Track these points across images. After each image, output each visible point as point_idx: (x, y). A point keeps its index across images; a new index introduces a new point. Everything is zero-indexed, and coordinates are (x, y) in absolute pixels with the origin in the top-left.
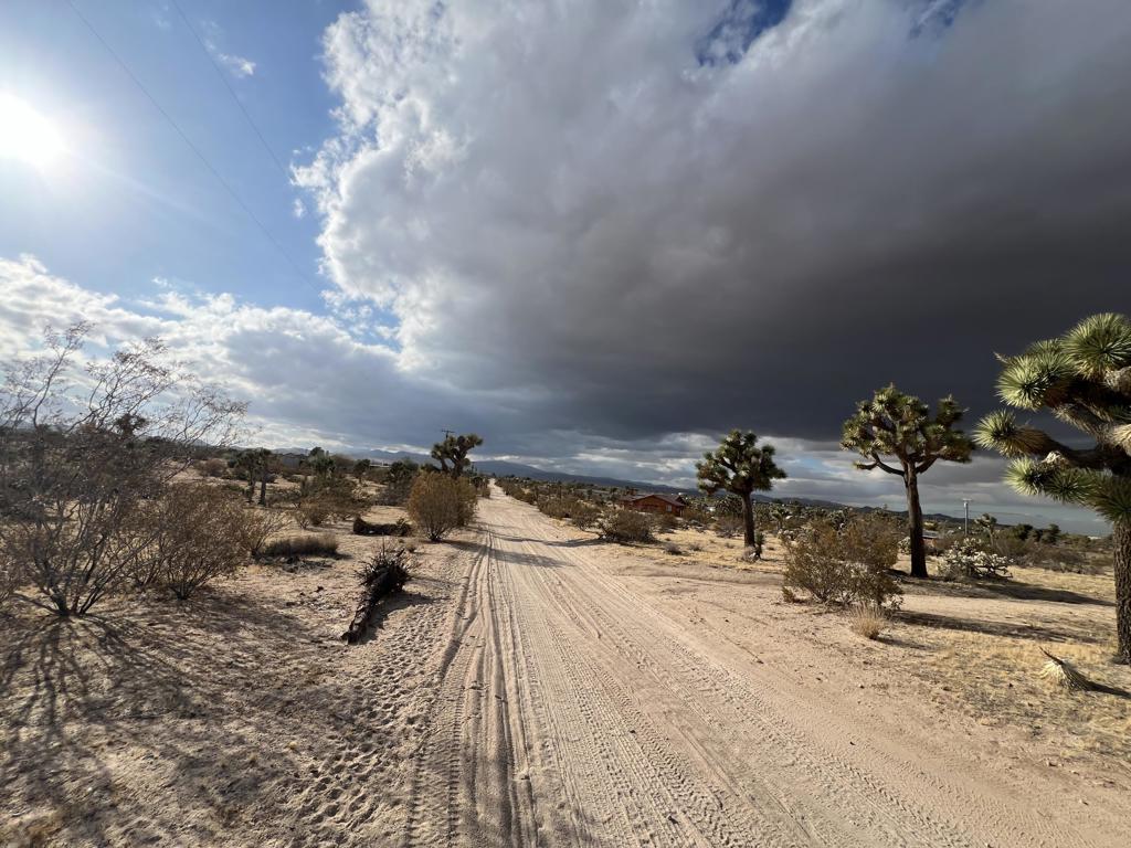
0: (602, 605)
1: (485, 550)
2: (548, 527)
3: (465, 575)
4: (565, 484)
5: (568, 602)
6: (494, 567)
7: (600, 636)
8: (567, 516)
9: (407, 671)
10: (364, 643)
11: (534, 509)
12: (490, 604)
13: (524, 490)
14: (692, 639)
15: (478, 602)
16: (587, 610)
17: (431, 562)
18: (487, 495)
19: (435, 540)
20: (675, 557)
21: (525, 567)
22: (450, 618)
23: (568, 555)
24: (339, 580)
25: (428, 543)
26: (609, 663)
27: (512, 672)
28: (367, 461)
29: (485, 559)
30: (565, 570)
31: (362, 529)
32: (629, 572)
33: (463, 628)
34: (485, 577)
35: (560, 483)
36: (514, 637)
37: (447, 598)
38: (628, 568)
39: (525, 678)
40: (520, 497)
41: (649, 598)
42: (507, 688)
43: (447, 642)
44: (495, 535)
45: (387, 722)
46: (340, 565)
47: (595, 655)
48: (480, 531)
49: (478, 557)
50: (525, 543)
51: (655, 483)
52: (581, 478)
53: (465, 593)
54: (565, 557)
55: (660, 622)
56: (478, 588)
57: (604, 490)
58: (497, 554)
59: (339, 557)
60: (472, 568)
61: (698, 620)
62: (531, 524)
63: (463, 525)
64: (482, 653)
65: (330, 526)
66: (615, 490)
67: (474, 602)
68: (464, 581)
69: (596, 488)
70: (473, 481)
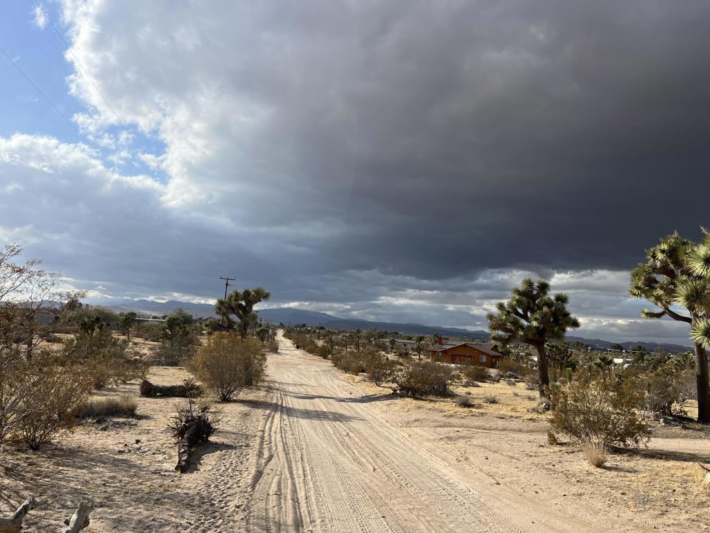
0: (382, 449)
1: (276, 408)
2: (342, 383)
3: (259, 428)
4: (364, 333)
5: (353, 448)
6: (286, 422)
7: (374, 470)
8: (363, 371)
9: (228, 486)
10: (192, 472)
11: (327, 364)
12: (284, 450)
13: (316, 341)
14: (452, 472)
15: (274, 449)
16: (369, 454)
17: (227, 418)
18: (275, 350)
19: (226, 400)
20: (466, 409)
21: (316, 422)
22: (253, 459)
23: (359, 410)
24: (150, 436)
25: (219, 403)
26: (378, 485)
27: (303, 489)
28: (133, 314)
29: (277, 416)
30: (353, 424)
31: (150, 391)
32: (416, 424)
33: (263, 465)
34: (278, 430)
35: (359, 332)
36: (304, 471)
37: (247, 446)
38: (416, 420)
39: (312, 492)
40: (312, 350)
41: (426, 444)
42: (299, 497)
43: (253, 471)
44: (286, 393)
45: (222, 508)
46: (144, 424)
47: (368, 481)
48: (269, 389)
49: (270, 414)
50: (317, 400)
51: (471, 329)
52: (384, 325)
53: (262, 443)
54: (356, 412)
55: (430, 462)
56: (273, 439)
57: (410, 339)
58: (289, 411)
59: (140, 418)
60: (266, 424)
61: (462, 459)
62: (325, 380)
63: (251, 384)
64: (280, 478)
65: (112, 390)
66: (421, 339)
67: (270, 449)
68: (260, 434)
69: (401, 337)
70: (258, 334)
